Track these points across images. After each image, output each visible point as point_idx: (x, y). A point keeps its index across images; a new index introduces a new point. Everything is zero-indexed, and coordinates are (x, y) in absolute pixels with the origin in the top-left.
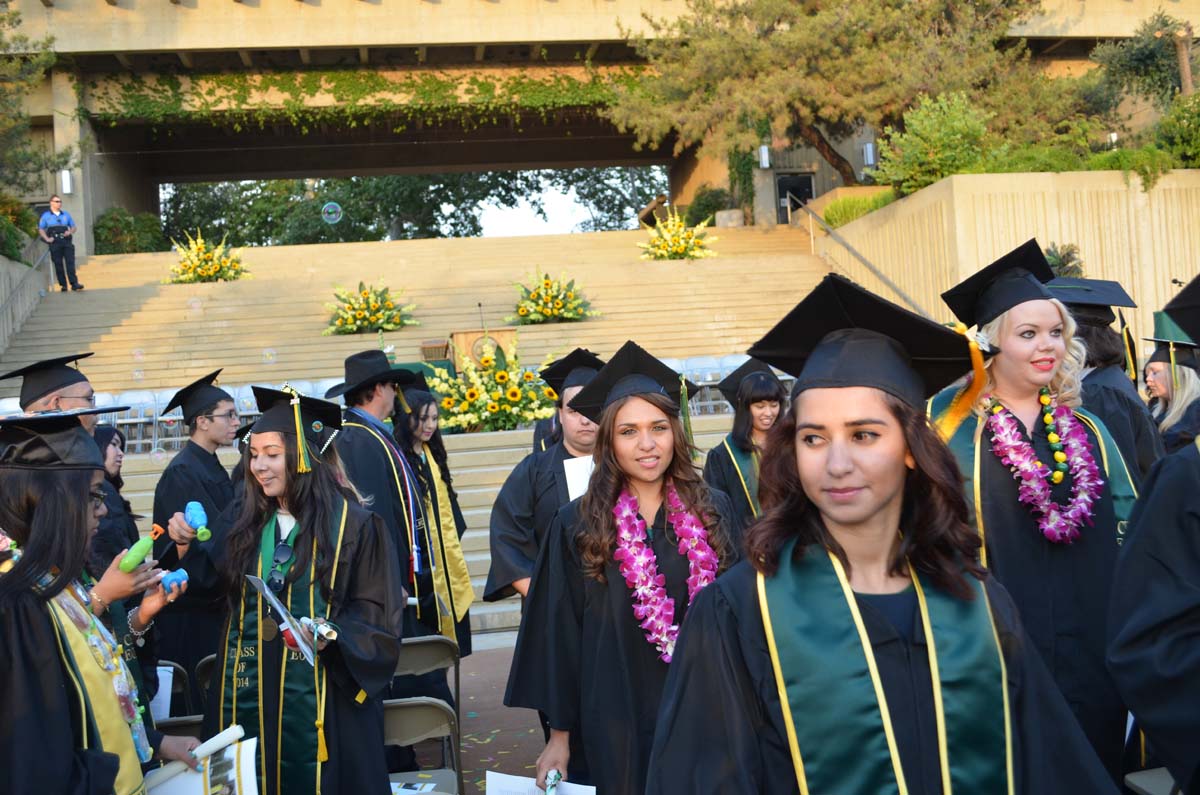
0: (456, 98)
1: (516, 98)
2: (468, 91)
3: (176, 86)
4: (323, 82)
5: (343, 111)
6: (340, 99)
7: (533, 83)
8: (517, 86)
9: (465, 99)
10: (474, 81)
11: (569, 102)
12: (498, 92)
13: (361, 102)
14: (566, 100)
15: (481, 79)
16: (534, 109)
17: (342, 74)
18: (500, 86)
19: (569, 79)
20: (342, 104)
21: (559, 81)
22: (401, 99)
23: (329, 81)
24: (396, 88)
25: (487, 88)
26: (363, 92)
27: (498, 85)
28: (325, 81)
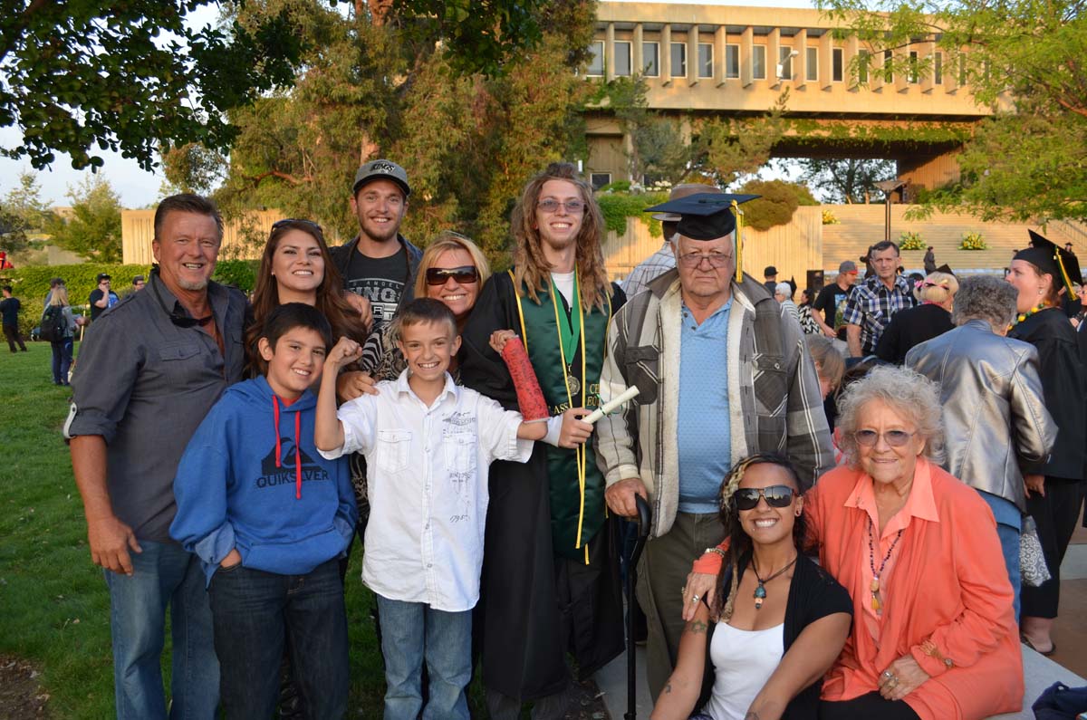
0: (849, 134)
1: (875, 136)
2: (855, 132)
3: (728, 123)
4: (792, 124)
5: (799, 138)
6: (798, 132)
7: (883, 129)
8: (876, 130)
9: (853, 135)
10: (858, 127)
11: (898, 138)
12: (868, 132)
13: (808, 135)
14: (897, 137)
15: (861, 126)
16: (882, 142)
17: (800, 120)
18: (868, 130)
19: (899, 128)
20: (799, 135)
21: (894, 128)
22: (825, 134)
23: (794, 124)
24: (824, 129)
25: (863, 130)
26: (810, 129)
27: (868, 129)
28: (793, 124)
